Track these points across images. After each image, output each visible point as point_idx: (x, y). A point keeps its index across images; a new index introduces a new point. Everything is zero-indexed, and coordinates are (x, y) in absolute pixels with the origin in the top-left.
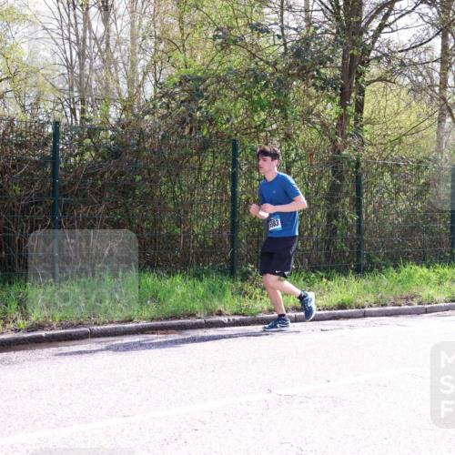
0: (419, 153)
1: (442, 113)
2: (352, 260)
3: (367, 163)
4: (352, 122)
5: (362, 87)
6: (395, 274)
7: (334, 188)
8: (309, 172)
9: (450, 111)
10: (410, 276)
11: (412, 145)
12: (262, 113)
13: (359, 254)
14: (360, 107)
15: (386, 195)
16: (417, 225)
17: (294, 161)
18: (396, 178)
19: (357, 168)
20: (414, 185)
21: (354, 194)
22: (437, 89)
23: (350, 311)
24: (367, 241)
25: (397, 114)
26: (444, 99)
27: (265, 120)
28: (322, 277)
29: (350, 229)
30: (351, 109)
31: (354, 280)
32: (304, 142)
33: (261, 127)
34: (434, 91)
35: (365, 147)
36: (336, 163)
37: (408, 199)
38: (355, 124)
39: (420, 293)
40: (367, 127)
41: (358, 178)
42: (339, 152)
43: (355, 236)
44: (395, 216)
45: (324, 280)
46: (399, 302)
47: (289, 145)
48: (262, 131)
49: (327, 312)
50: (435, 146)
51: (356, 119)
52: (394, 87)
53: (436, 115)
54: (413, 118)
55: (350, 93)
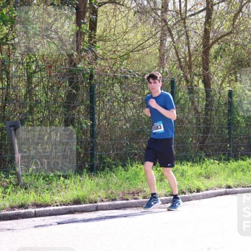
0: (144, 67)
1: (164, 33)
2: (87, 161)
3: (100, 75)
4: (86, 38)
5: (94, 8)
6: (123, 173)
7: (71, 97)
8: (49, 82)
9: (170, 32)
10: (136, 174)
11: (139, 60)
12: (5, 28)
13: (92, 155)
14: (93, 25)
15: (115, 104)
16: (142, 130)
17: (35, 72)
18: (124, 88)
19: (90, 80)
20: (140, 95)
21: (88, 102)
22: (159, 13)
23: (84, 205)
24: (99, 144)
25: (125, 33)
26: (165, 21)
27: (7, 34)
28: (59, 176)
29: (84, 133)
30: (86, 27)
31: (88, 178)
32: (43, 56)
33: (4, 41)
34: (156, 14)
35: (98, 61)
36: (72, 75)
37: (135, 107)
38: (90, 40)
39: (145, 189)
40: (99, 44)
41: (92, 88)
42: (75, 65)
43: (89, 139)
44: (124, 122)
45: (62, 179)
46: (127, 197)
47: (30, 58)
48: (5, 44)
49: (64, 207)
50: (157, 61)
51: (90, 37)
52: (123, 9)
53: (158, 35)
54: (139, 37)
55: (85, 12)
